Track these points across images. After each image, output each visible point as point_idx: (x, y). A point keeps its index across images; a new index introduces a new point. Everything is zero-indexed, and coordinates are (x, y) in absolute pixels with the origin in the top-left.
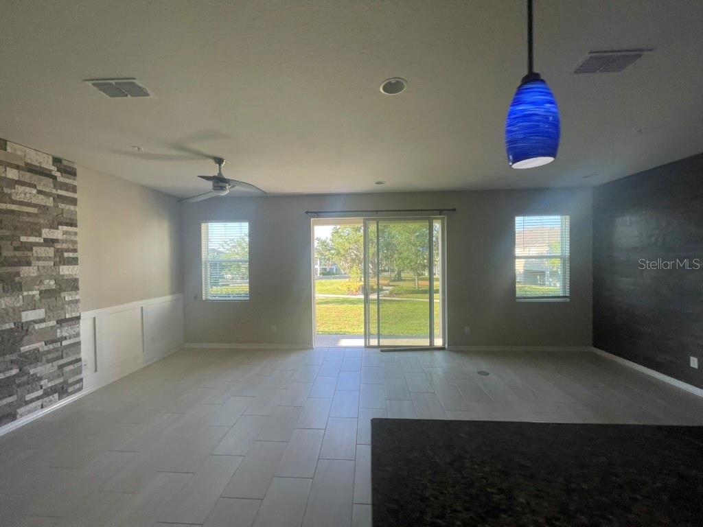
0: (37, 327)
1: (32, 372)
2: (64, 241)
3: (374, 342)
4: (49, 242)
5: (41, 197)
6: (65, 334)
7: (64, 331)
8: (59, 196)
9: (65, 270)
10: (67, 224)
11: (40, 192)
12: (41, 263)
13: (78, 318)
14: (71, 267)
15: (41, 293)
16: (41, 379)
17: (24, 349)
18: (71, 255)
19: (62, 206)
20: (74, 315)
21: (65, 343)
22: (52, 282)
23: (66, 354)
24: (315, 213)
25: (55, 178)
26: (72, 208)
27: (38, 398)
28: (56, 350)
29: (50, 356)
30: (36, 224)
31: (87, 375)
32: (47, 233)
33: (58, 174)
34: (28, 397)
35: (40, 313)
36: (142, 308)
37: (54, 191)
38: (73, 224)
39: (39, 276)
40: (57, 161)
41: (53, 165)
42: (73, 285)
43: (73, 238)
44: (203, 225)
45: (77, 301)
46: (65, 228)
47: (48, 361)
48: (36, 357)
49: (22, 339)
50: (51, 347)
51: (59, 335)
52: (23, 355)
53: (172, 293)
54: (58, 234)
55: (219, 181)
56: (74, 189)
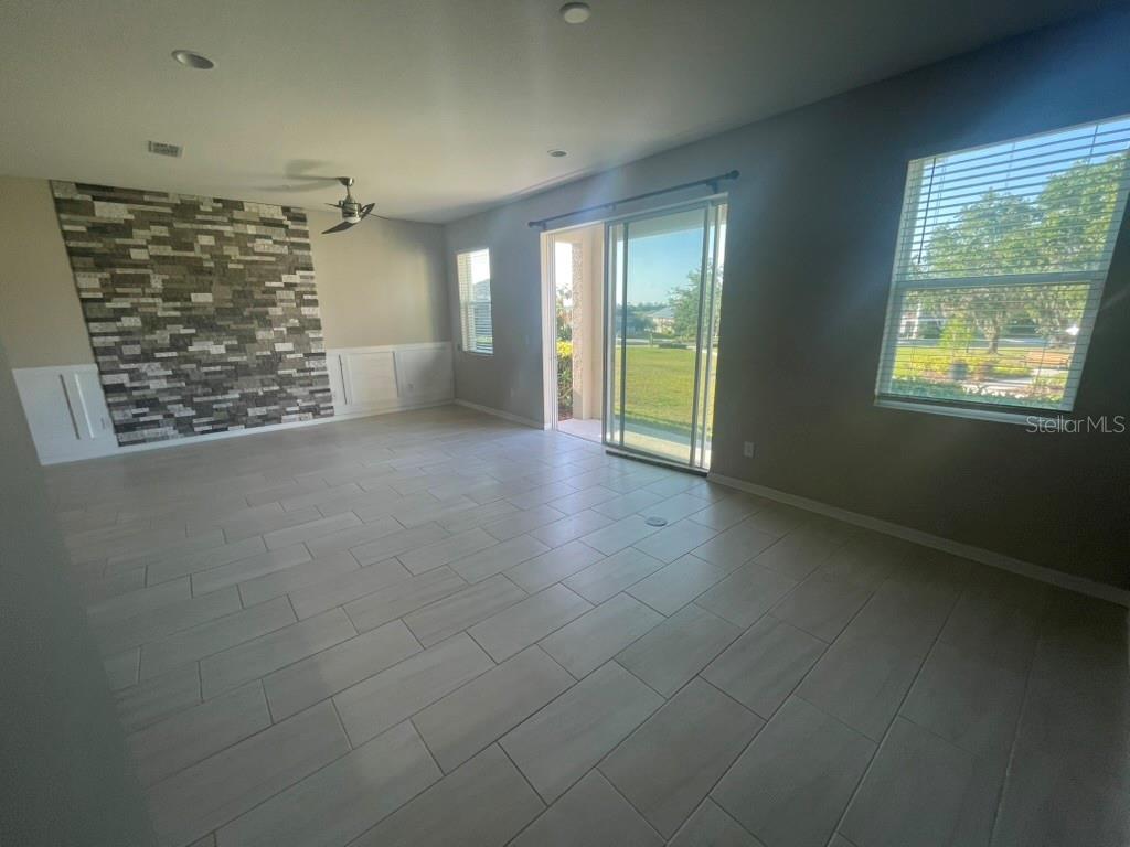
0: (288, 356)
1: (289, 391)
2: (302, 285)
4: (289, 286)
5: (277, 246)
6: (312, 366)
7: (311, 364)
8: (293, 244)
9: (306, 311)
10: (303, 269)
11: (275, 242)
12: (284, 304)
13: (323, 354)
14: (311, 308)
15: (288, 329)
16: (296, 398)
17: (280, 372)
18: (310, 297)
19: (297, 252)
20: (319, 351)
21: (313, 374)
22: (297, 321)
23: (318, 386)
24: (545, 222)
25: (287, 226)
26: (306, 253)
27: (296, 412)
28: (307, 377)
29: (302, 382)
30: (276, 270)
31: (337, 403)
32: (286, 278)
33: (289, 223)
34: (289, 409)
35: (288, 346)
36: (393, 352)
37: (287, 240)
38: (309, 268)
39: (285, 315)
40: (286, 210)
41: (284, 215)
42: (316, 324)
43: (310, 281)
44: (461, 258)
45: (321, 339)
46: (302, 273)
47: (301, 386)
48: (290, 381)
49: (277, 365)
50: (302, 374)
51: (307, 366)
52: (279, 376)
53: (435, 340)
54: (296, 278)
56: (305, 234)
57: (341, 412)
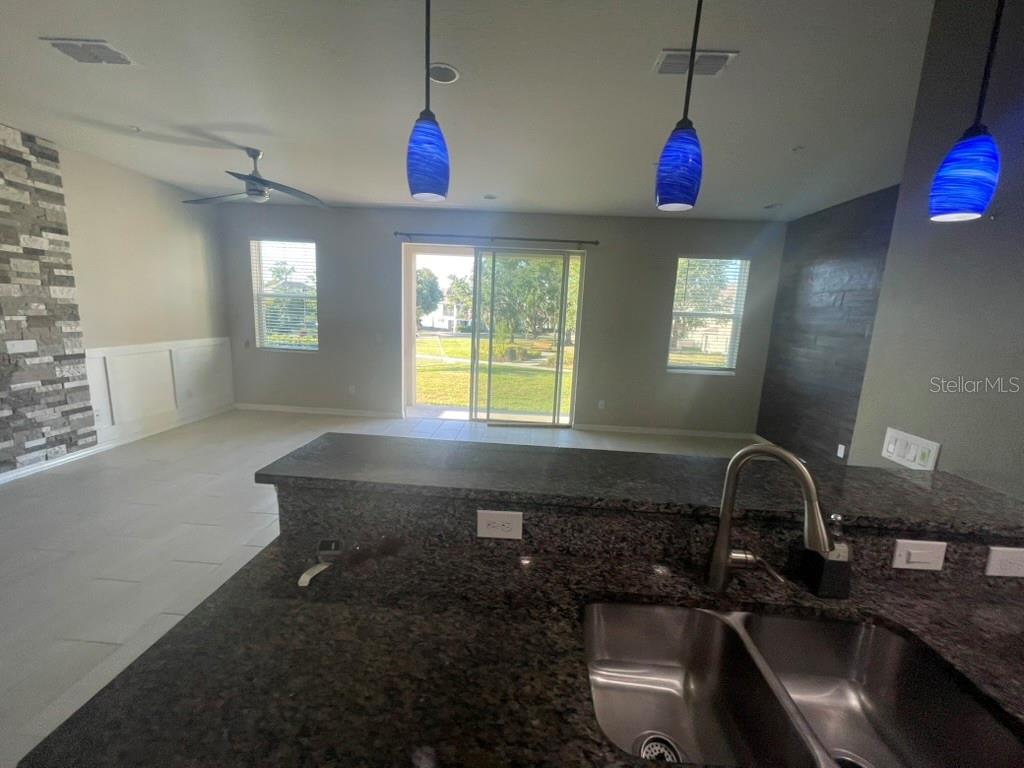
0: (29, 361)
1: (29, 415)
2: (51, 254)
3: (482, 416)
4: (32, 254)
5: (12, 189)
6: (66, 375)
7: (66, 370)
8: (38, 190)
9: (57, 292)
10: (54, 231)
11: (10, 183)
12: (24, 281)
13: (83, 356)
14: (66, 289)
15: (29, 319)
16: (41, 425)
17: (16, 387)
18: (63, 272)
19: (43, 204)
20: (77, 351)
21: (67, 385)
22: (42, 307)
23: (73, 401)
24: (408, 235)
25: (28, 163)
26: (58, 207)
27: (40, 447)
28: (58, 392)
29: (50, 400)
30: (11, 227)
31: (101, 425)
32: (25, 240)
33: (32, 158)
34: (29, 445)
35: (30, 346)
36: (171, 351)
37: (29, 183)
38: (62, 231)
39: (23, 297)
40: (28, 139)
41: (24, 144)
42: (71, 312)
43: (63, 249)
44: (253, 244)
45: (79, 334)
46: (52, 236)
47: (49, 405)
48: (31, 399)
49: (10, 374)
50: (50, 388)
51: (58, 374)
52: (17, 394)
53: (214, 335)
54: (43, 242)
55: (255, 183)
56: (58, 181)
57: (107, 437)
